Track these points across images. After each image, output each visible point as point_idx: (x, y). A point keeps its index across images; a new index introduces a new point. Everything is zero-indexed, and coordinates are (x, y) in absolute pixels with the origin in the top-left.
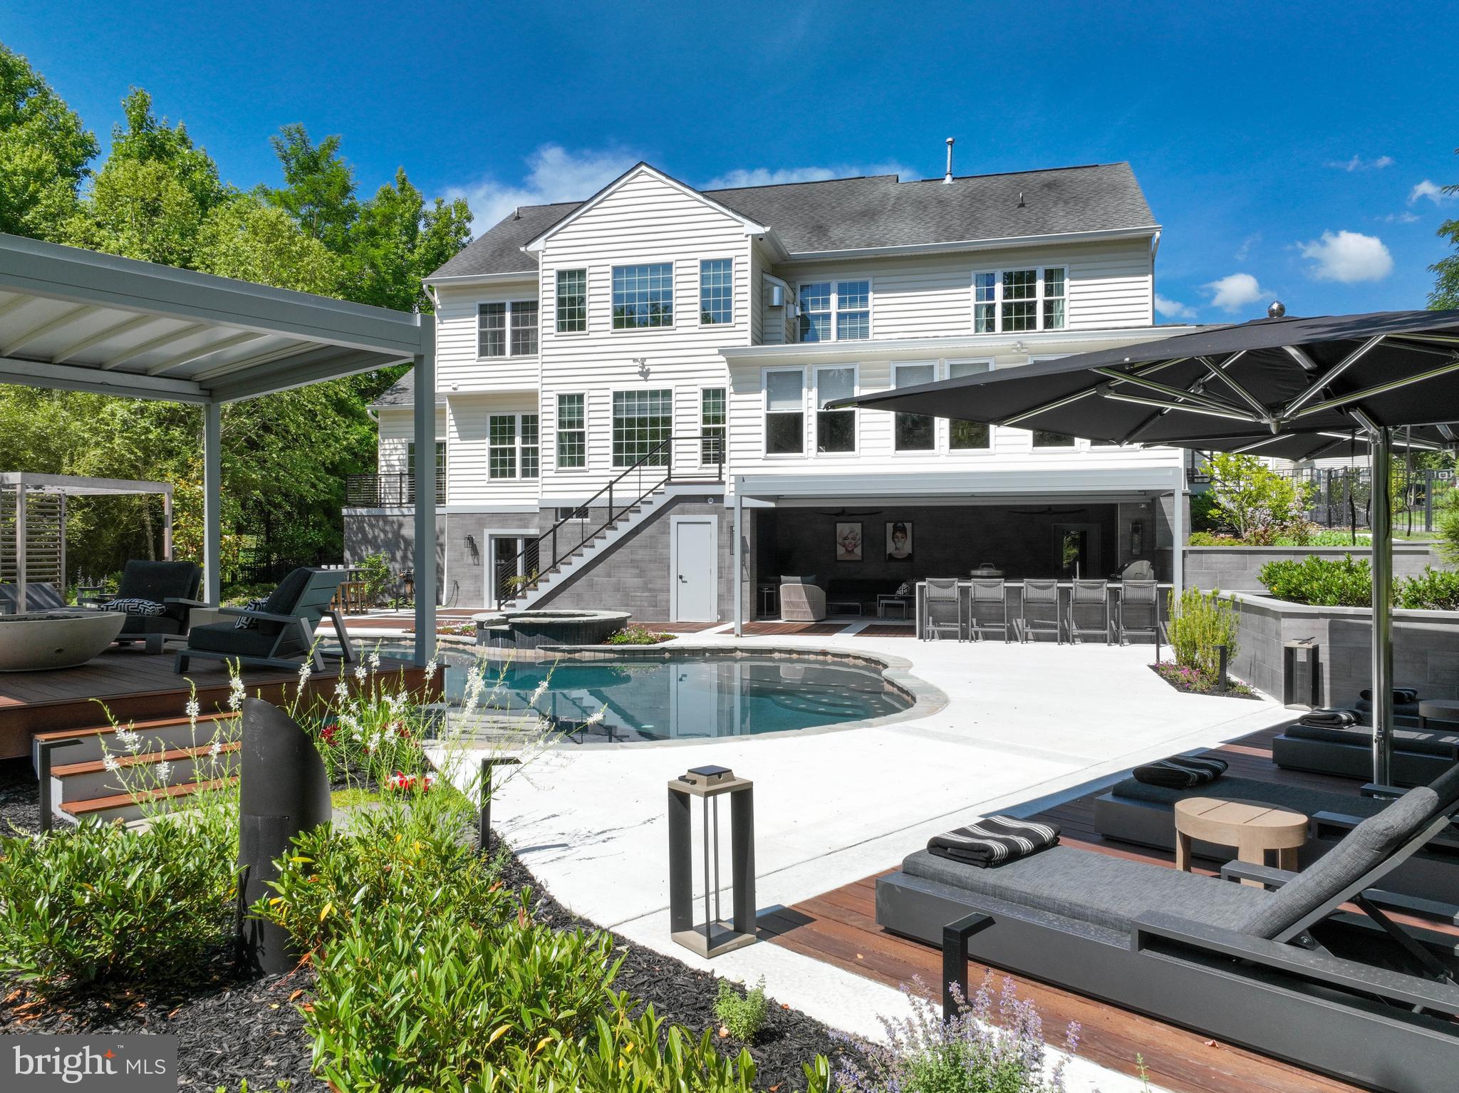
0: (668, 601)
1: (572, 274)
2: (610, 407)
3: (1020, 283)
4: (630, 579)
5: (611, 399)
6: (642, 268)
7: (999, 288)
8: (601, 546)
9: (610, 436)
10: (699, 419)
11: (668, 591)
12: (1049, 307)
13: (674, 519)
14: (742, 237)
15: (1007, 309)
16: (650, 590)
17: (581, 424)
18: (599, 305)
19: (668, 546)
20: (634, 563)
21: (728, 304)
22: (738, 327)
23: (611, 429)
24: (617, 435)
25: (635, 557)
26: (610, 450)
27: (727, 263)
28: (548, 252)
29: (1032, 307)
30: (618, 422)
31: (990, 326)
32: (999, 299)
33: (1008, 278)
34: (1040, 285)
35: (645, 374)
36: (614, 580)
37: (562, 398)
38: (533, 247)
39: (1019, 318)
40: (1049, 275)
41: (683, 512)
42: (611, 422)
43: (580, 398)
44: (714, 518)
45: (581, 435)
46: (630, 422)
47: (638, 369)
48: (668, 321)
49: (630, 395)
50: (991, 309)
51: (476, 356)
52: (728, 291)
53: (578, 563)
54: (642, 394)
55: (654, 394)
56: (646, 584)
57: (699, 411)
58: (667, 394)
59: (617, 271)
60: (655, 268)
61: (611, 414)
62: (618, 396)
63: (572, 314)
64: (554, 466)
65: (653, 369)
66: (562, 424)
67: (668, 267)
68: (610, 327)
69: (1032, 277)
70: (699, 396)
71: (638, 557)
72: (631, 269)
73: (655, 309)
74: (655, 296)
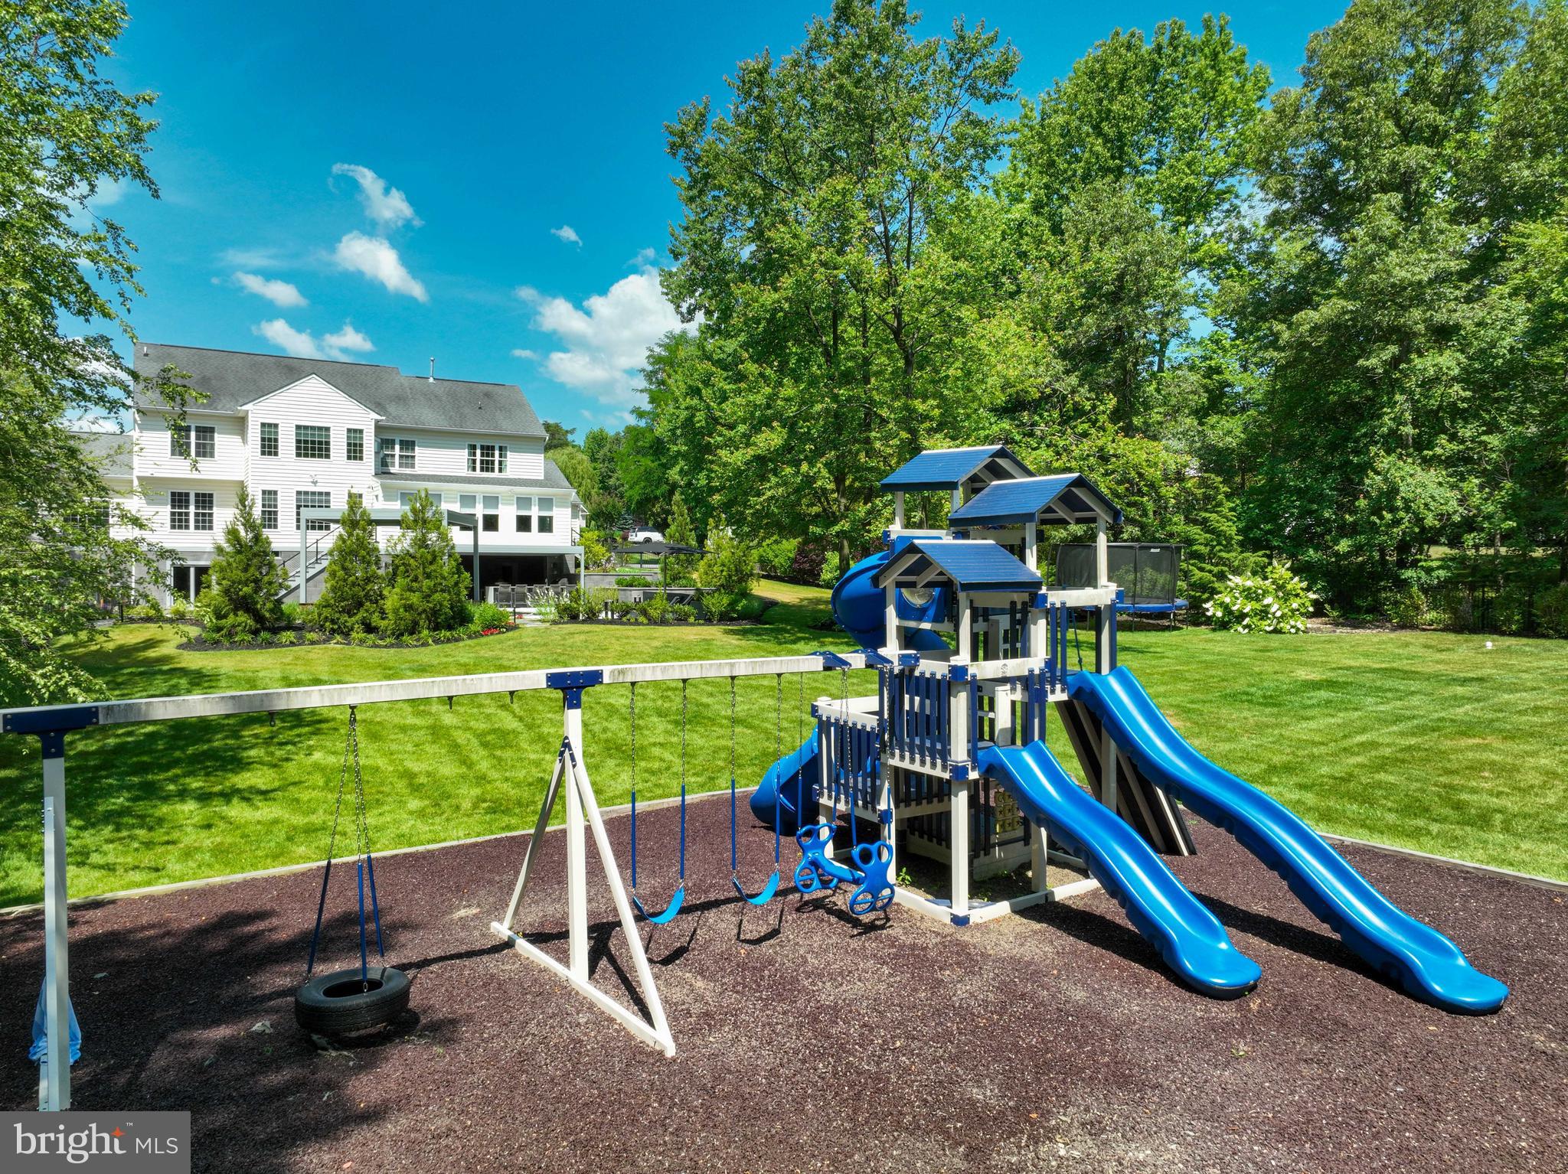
1: (270, 425)
2: (294, 498)
3: (488, 450)
5: (294, 494)
6: (313, 428)
7: (478, 452)
9: (294, 514)
12: (500, 463)
14: (369, 419)
15: (482, 462)
17: (275, 506)
18: (287, 442)
21: (361, 451)
22: (367, 464)
23: (294, 510)
26: (294, 521)
27: (361, 431)
28: (255, 411)
29: (493, 462)
30: (298, 507)
31: (474, 469)
32: (478, 457)
33: (482, 448)
34: (497, 453)
35: (315, 483)
37: (264, 492)
38: (245, 408)
39: (487, 466)
40: (501, 449)
42: (294, 506)
43: (275, 493)
45: (276, 513)
47: (311, 480)
48: (328, 456)
49: (306, 493)
50: (474, 461)
51: (169, 455)
52: (361, 445)
54: (313, 493)
55: (320, 494)
58: (328, 494)
59: (298, 427)
60: (320, 429)
61: (294, 502)
62: (299, 493)
63: (270, 447)
65: (319, 480)
66: (264, 506)
67: (328, 429)
68: (294, 456)
69: (493, 448)
70: (346, 496)
72: (306, 428)
73: (320, 449)
74: (320, 443)
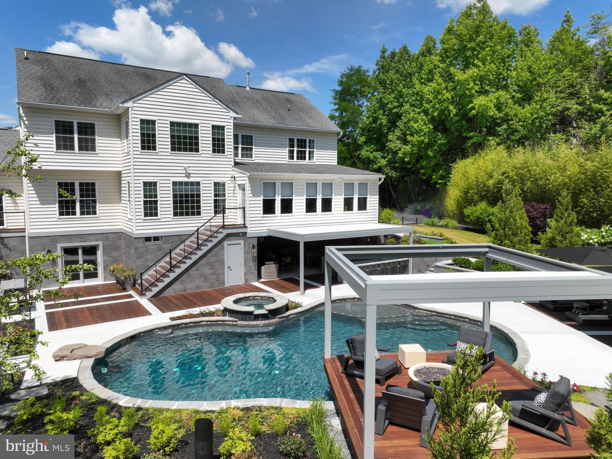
0: (224, 278)
1: (148, 122)
2: (171, 189)
3: (302, 143)
4: (207, 271)
5: (171, 185)
6: (184, 125)
7: (296, 144)
8: (194, 258)
9: (172, 202)
10: (213, 195)
11: (224, 274)
12: (310, 153)
13: (226, 243)
14: (229, 117)
15: (298, 152)
16: (216, 274)
17: (156, 196)
19: (224, 255)
20: (209, 264)
21: (223, 146)
22: (228, 156)
23: (171, 199)
24: (175, 202)
25: (209, 261)
26: (172, 209)
27: (223, 128)
28: (134, 108)
29: (305, 152)
30: (175, 196)
31: (293, 158)
32: (296, 149)
33: (298, 141)
34: (307, 145)
35: (188, 174)
36: (200, 272)
37: (145, 184)
38: (126, 105)
39: (301, 156)
40: (310, 142)
41: (230, 240)
42: (171, 196)
43: (155, 184)
44: (242, 242)
45: (156, 202)
46: (181, 196)
47: (184, 172)
48: (197, 150)
49: (181, 183)
50: (293, 151)
51: (55, 149)
52: (223, 140)
53: (184, 267)
54: (186, 183)
55: (192, 183)
56: (214, 272)
57: (213, 192)
58: (198, 184)
59: (172, 124)
60: (191, 125)
61: (171, 192)
62: (174, 183)
63: (149, 142)
64: (143, 217)
65: (191, 172)
66: (145, 196)
67: (196, 126)
68: (169, 150)
69: (305, 141)
70: (213, 185)
71: (211, 261)
72: (179, 124)
73: (191, 144)
74: (191, 138)
